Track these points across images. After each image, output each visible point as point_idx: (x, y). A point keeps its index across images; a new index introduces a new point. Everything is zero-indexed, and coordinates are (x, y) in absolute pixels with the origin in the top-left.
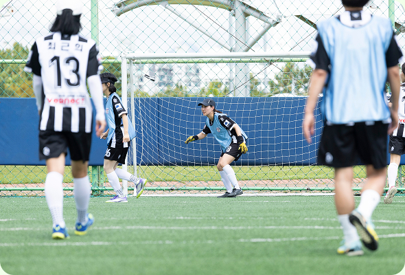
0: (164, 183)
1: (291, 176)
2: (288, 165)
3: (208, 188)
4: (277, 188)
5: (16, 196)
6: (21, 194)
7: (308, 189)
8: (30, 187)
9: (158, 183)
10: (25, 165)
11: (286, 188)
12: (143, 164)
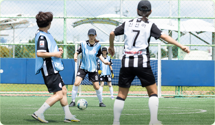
0: (91, 92)
1: (140, 90)
2: (139, 86)
3: (108, 94)
4: (134, 94)
5: (34, 96)
6: (36, 95)
7: (146, 95)
8: (39, 92)
9: (88, 92)
10: (38, 84)
11: (138, 94)
12: (83, 84)
